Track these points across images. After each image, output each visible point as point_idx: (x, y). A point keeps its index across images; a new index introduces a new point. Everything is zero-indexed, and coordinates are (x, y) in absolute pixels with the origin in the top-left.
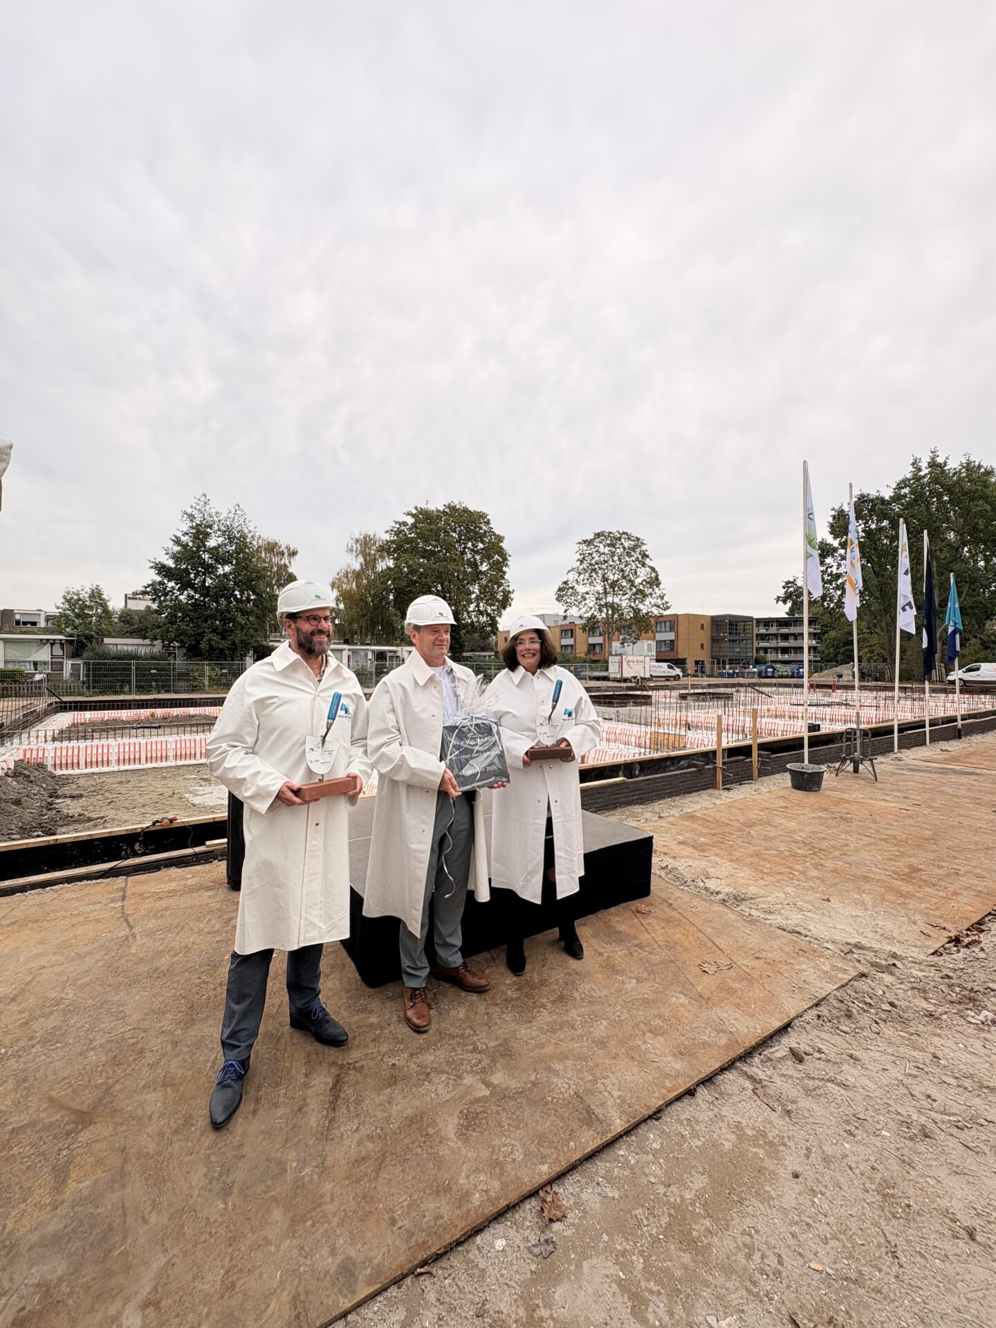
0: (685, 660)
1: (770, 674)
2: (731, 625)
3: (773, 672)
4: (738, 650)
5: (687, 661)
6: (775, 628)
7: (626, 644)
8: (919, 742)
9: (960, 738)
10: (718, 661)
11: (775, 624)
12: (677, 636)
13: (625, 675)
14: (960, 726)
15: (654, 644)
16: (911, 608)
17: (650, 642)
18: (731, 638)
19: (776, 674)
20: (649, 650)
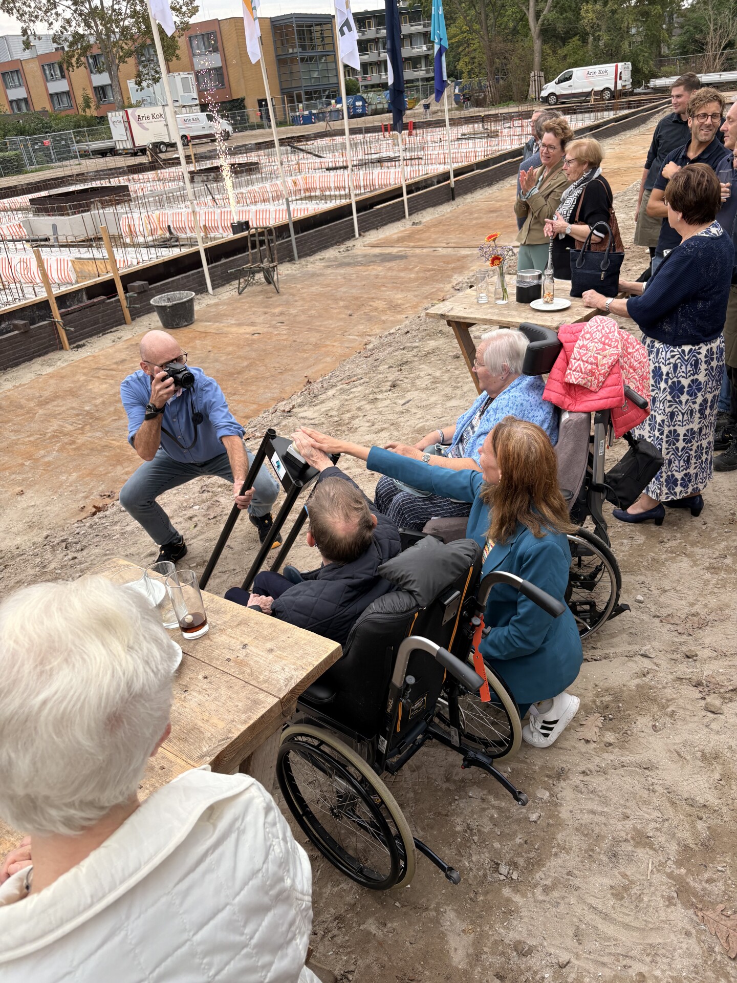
0: (243, 100)
1: (360, 111)
2: (301, 32)
3: (363, 107)
4: (315, 75)
5: (247, 102)
6: (373, 29)
7: (144, 84)
8: (396, 215)
9: (453, 199)
10: (290, 96)
11: (373, 22)
12: (224, 59)
13: (140, 142)
14: (453, 185)
15: (191, 77)
16: (350, 29)
17: (184, 75)
18: (305, 55)
19: (369, 110)
20: (186, 89)
